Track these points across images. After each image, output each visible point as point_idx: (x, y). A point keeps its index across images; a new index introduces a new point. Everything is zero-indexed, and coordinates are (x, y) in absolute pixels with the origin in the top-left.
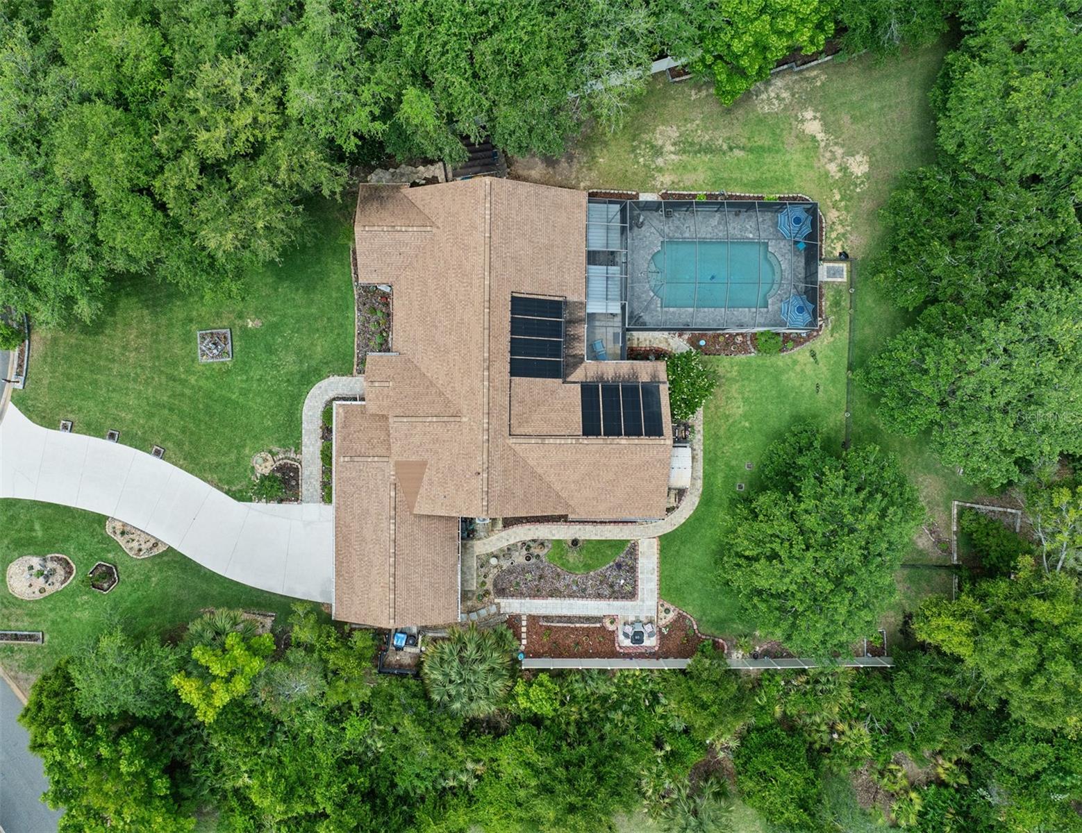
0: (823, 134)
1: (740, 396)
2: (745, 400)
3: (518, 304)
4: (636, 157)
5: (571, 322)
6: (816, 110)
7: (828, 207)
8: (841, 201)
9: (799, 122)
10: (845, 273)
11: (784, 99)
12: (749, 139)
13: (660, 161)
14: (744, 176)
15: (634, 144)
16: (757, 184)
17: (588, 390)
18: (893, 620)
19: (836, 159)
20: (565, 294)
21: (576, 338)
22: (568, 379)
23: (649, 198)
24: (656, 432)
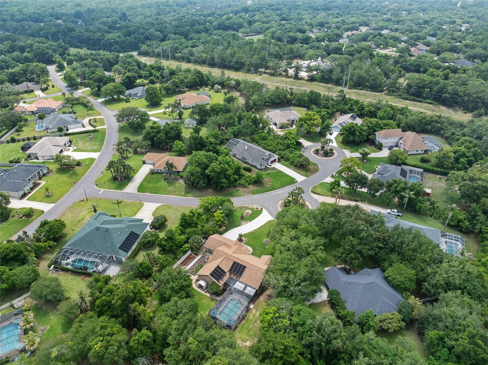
1: (206, 303)
2: (204, 303)
3: (245, 267)
5: (237, 276)
6: (251, 346)
9: (250, 342)
12: (253, 330)
14: (246, 325)
16: (243, 326)
17: (225, 272)
20: (242, 277)
21: (234, 276)
23: (252, 306)
24: (211, 274)
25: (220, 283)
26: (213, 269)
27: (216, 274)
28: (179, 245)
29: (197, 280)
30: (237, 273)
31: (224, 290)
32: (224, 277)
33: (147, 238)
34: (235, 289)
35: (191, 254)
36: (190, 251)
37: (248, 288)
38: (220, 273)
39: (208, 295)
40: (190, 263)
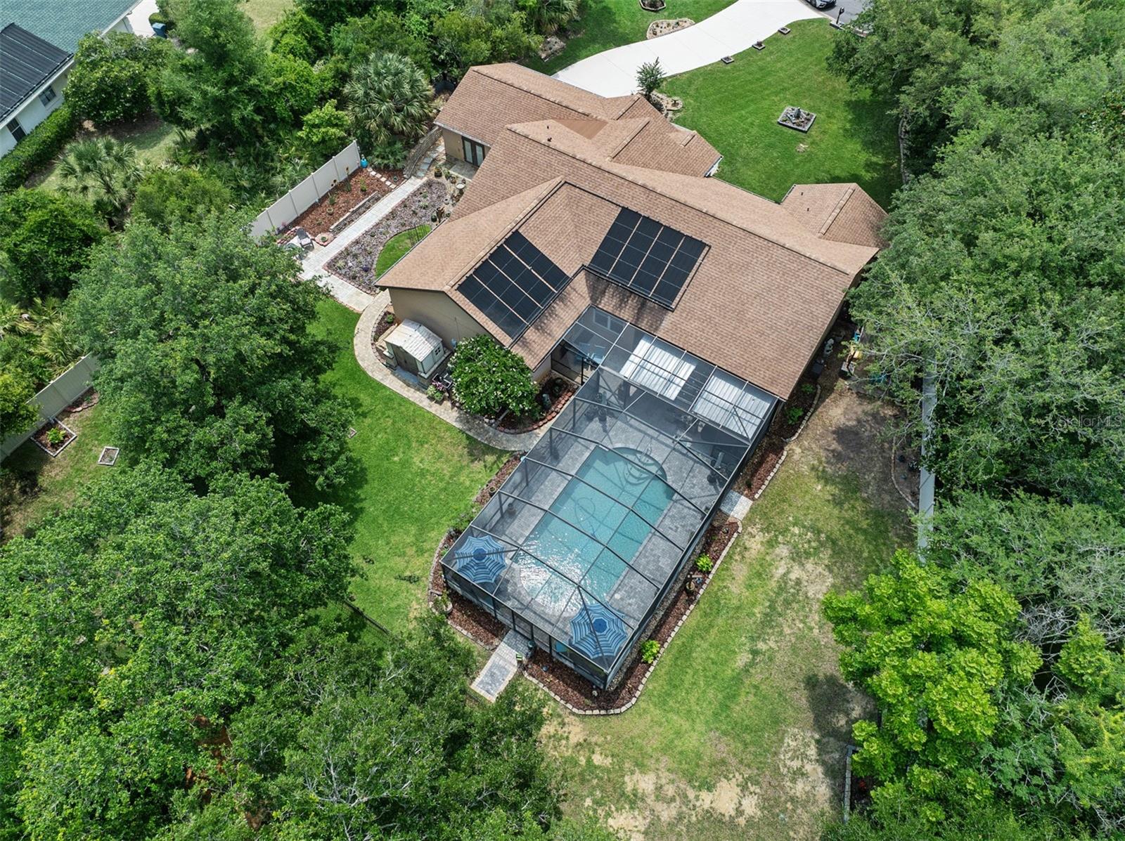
0: (706, 806)
1: (432, 470)
2: (422, 473)
3: (696, 247)
4: (804, 527)
5: (644, 303)
6: (750, 821)
7: (591, 733)
8: (589, 760)
9: (746, 780)
10: (483, 693)
11: (794, 781)
12: (756, 687)
13: (783, 551)
14: (705, 645)
15: (823, 535)
16: (684, 653)
17: (559, 278)
18: (53, 474)
19: (657, 799)
20: (677, 312)
21: (622, 303)
22: (583, 273)
23: (740, 508)
24: (467, 287)
25: (525, 345)
26: (482, 253)
27: (499, 284)
28: (281, 108)
29: (387, 323)
30: (645, 282)
31: (553, 389)
32: (558, 307)
33: (94, 65)
34: (626, 385)
35: (360, 170)
36: (353, 147)
37: (718, 386)
38: (527, 280)
39: (448, 414)
40: (350, 221)
